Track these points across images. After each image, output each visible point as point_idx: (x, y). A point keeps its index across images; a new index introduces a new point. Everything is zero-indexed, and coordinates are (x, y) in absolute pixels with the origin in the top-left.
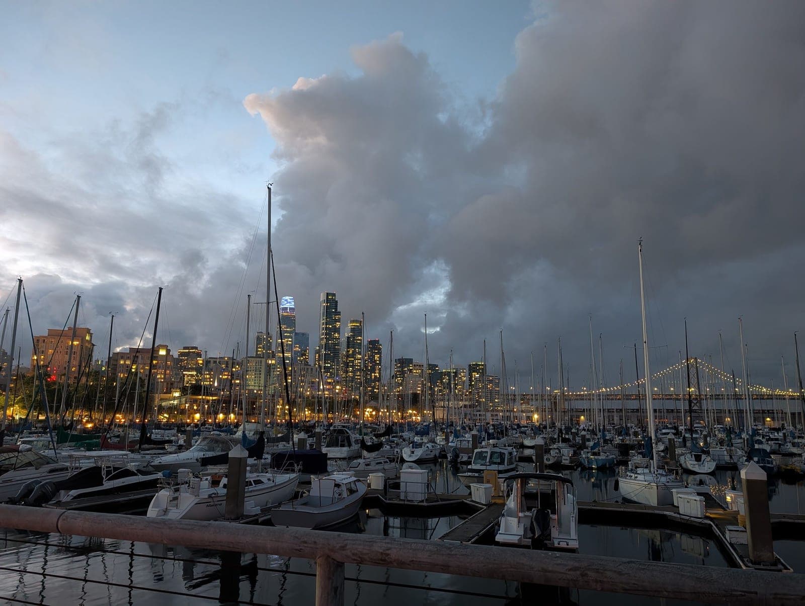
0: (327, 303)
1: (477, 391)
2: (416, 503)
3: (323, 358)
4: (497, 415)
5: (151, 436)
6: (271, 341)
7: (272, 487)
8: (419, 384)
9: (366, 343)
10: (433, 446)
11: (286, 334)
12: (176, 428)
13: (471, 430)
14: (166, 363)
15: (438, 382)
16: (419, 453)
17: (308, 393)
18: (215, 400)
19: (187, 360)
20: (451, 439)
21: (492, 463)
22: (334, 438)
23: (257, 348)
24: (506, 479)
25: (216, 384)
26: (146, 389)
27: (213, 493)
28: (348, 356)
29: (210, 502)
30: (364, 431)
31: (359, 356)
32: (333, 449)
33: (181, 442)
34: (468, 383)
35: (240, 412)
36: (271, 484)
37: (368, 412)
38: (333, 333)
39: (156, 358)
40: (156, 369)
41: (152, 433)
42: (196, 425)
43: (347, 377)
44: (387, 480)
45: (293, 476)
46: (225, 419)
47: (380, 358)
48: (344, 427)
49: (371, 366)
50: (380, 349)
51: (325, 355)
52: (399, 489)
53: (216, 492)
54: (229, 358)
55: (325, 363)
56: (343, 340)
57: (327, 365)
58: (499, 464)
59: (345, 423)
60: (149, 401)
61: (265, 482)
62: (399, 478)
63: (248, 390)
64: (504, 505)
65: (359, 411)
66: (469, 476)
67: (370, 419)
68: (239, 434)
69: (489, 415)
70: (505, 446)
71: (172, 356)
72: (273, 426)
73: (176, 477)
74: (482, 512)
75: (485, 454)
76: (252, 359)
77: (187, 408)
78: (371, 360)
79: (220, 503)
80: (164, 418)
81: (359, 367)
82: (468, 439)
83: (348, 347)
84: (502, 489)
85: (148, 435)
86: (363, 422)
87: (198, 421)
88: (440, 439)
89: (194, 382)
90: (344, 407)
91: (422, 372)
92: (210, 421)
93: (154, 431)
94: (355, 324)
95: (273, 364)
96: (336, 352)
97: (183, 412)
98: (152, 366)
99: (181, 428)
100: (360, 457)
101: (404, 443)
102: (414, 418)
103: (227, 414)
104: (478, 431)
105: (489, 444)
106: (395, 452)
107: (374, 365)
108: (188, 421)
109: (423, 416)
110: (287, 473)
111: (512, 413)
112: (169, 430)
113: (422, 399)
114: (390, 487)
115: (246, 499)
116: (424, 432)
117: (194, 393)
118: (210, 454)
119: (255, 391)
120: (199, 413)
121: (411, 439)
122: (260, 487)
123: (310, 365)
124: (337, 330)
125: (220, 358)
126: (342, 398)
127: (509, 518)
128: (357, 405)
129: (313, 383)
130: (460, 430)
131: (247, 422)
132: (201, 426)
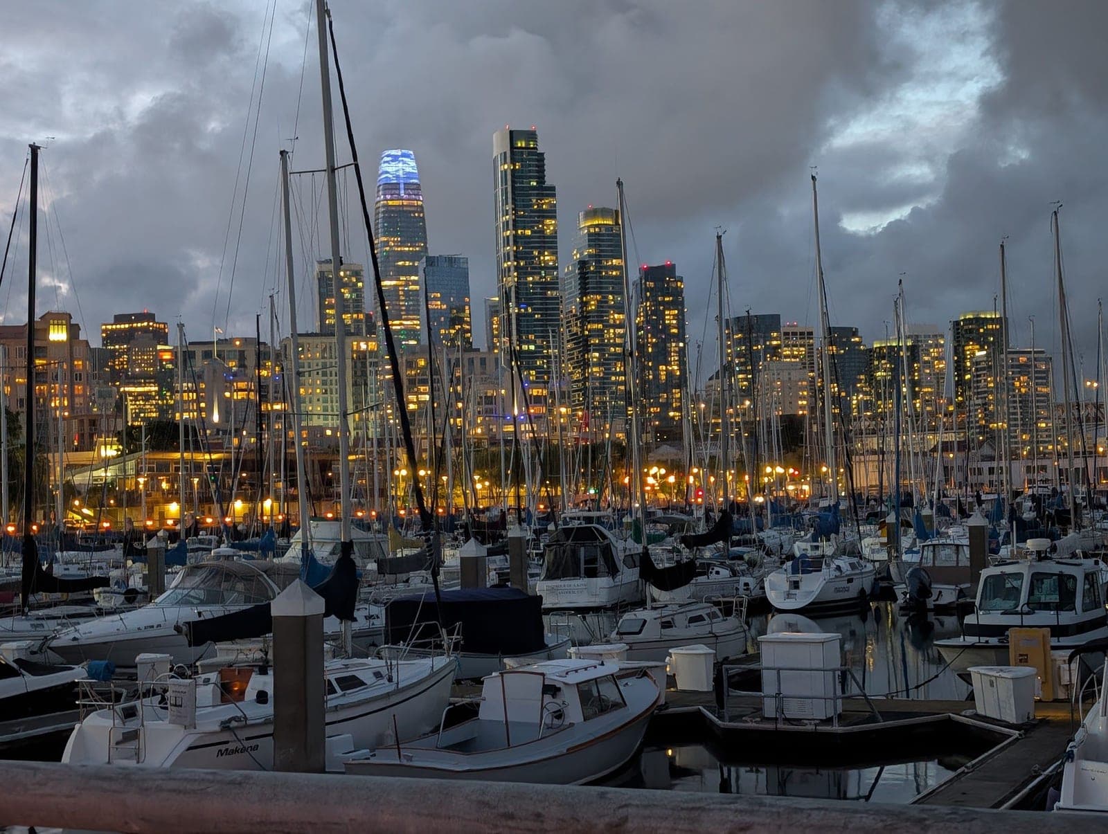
0: (513, 162)
1: (980, 401)
2: (810, 728)
3: (514, 327)
4: (1044, 468)
5: (50, 568)
6: (360, 284)
7: (388, 695)
8: (802, 389)
9: (634, 275)
10: (852, 566)
11: (400, 263)
12: (120, 546)
13: (964, 514)
14: (72, 366)
15: (860, 381)
16: (813, 586)
17: (479, 431)
18: (218, 461)
19: (128, 351)
20: (905, 542)
21: (1036, 606)
22: (568, 552)
23: (323, 307)
24: (1078, 650)
25: (216, 418)
26: (23, 439)
27: (234, 719)
28: (585, 318)
29: (227, 742)
30: (648, 529)
31: (616, 316)
32: (567, 583)
33: (136, 582)
34: (952, 377)
35: (292, 491)
36: (384, 687)
37: (655, 476)
38: (536, 253)
39: (43, 351)
40: (45, 382)
41: (56, 560)
42: (173, 536)
43: (586, 379)
44: (722, 663)
45: (440, 661)
46: (251, 514)
47: (681, 318)
48: (589, 520)
49: (654, 345)
50: (678, 293)
51: (518, 320)
52: (760, 690)
53: (239, 714)
54: (246, 341)
55: (521, 342)
56: (567, 270)
57: (525, 347)
58: (1059, 607)
59: (589, 510)
60: (35, 472)
61: (368, 682)
62: (757, 657)
63: (308, 428)
64: (1075, 725)
65: (630, 475)
66: (973, 647)
67: (661, 496)
68: (294, 554)
69: (1019, 468)
70: (1074, 555)
71: (87, 342)
72: (385, 525)
73: (133, 677)
74: (1009, 744)
75: (1016, 583)
76: (310, 340)
77: (141, 487)
78: (653, 327)
79: (253, 743)
80: (80, 516)
81: (619, 350)
82: (957, 542)
83: (584, 291)
84: (1065, 679)
85: (44, 568)
86: (643, 506)
87: (175, 523)
88: (872, 544)
89: (154, 415)
90: (585, 465)
91: (810, 353)
92: (209, 520)
93: (58, 554)
94: (601, 222)
95: (371, 352)
96: (549, 309)
97: (132, 499)
98: (33, 376)
99: (132, 543)
100: (641, 604)
101: (767, 560)
102: (791, 488)
103: (253, 498)
104: (987, 516)
105: (1024, 554)
106: (741, 587)
107: (665, 341)
108: (149, 523)
109: (818, 481)
110: (425, 655)
111: (1091, 462)
112: (97, 549)
113: (811, 432)
114: (730, 685)
115: (329, 730)
116: (826, 526)
117: (156, 446)
118: (212, 611)
119: (329, 432)
120: (178, 502)
121: (786, 548)
122: (355, 695)
123: (478, 350)
124: (548, 243)
125: (220, 342)
126: (577, 439)
127: (1090, 765)
128: (622, 456)
129: (489, 400)
130: (930, 517)
131: (315, 518)
132: (187, 536)
